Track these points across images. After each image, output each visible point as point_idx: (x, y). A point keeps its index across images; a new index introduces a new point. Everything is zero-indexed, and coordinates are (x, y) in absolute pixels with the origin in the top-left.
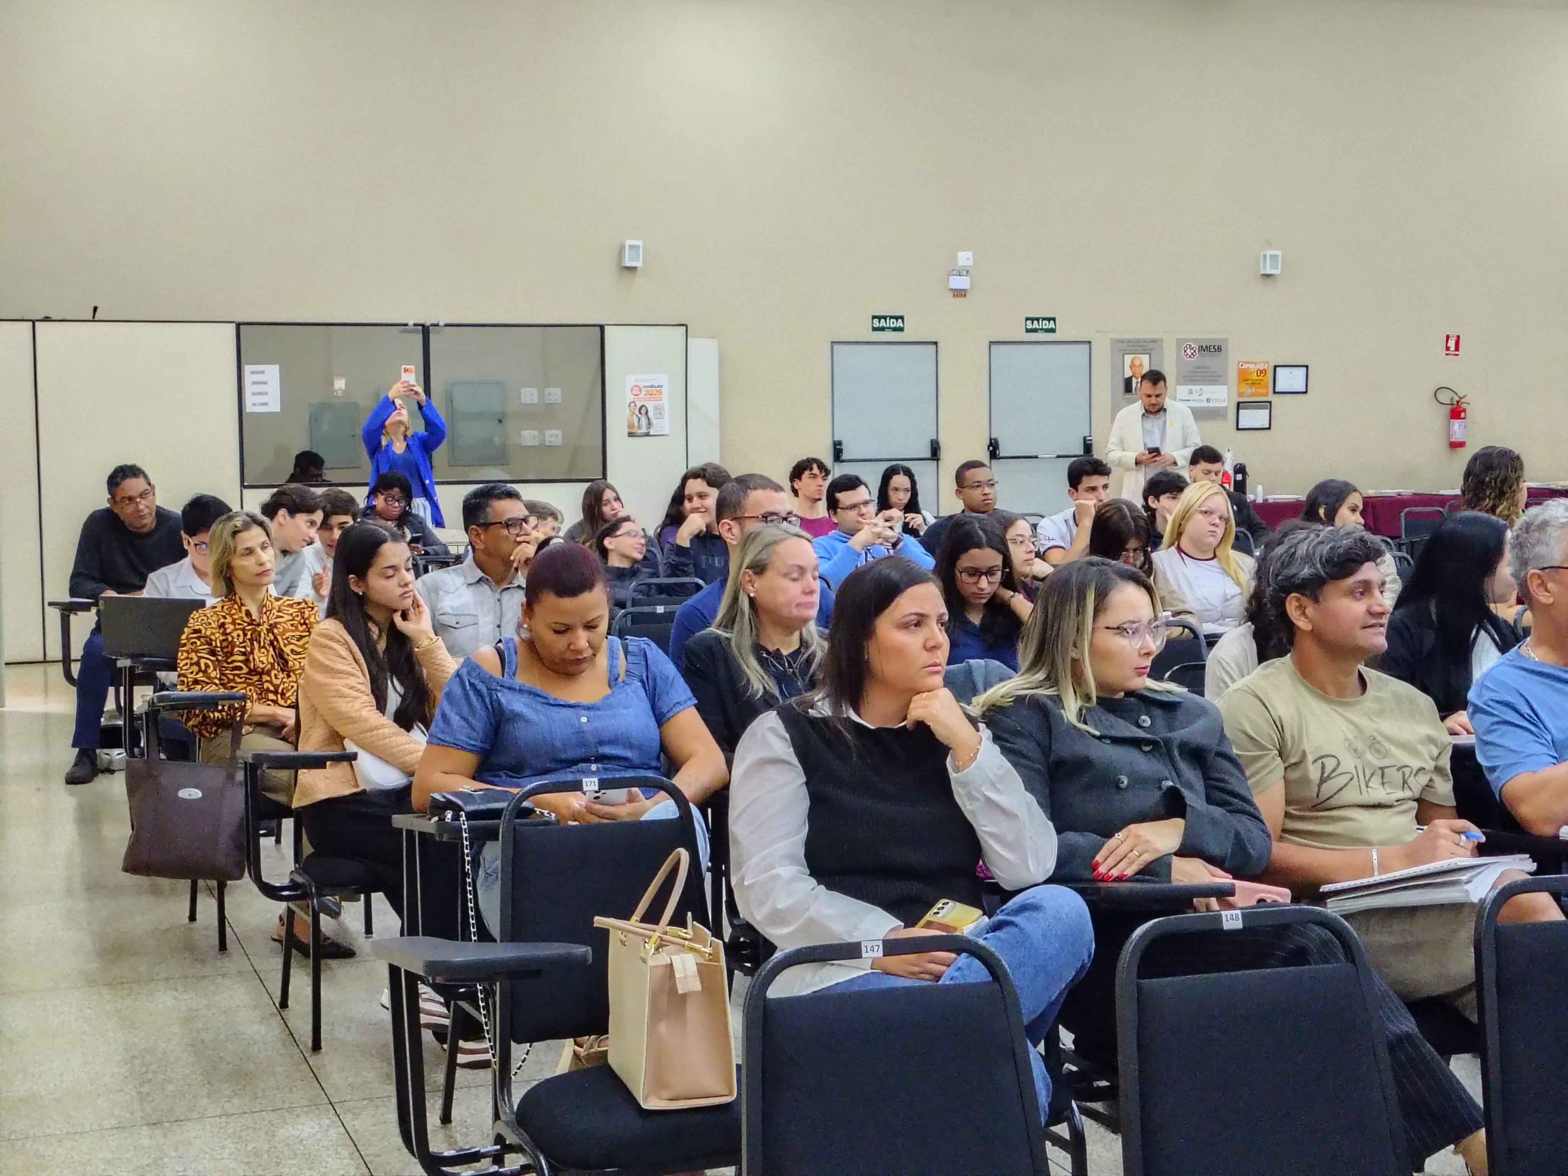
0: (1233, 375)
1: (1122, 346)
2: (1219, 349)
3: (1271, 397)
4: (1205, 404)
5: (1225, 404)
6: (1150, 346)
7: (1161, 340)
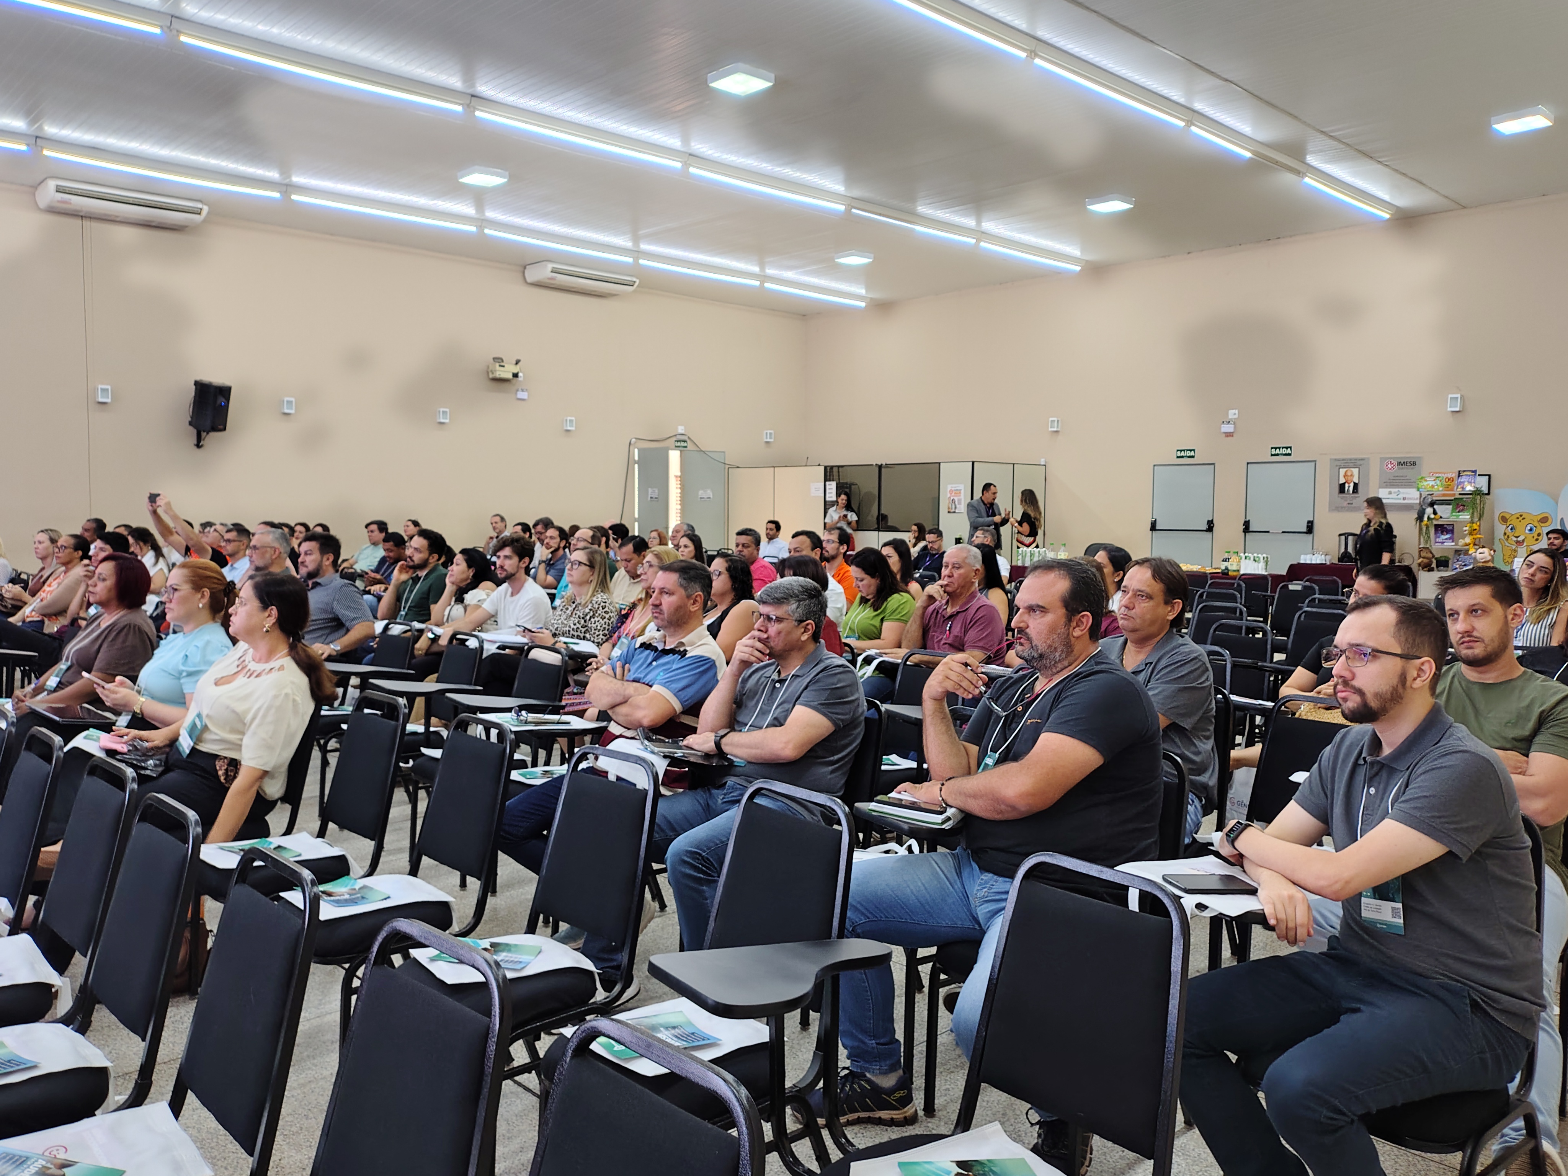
2: (1414, 464)
4: (1402, 501)
5: (1418, 501)
7: (1368, 459)
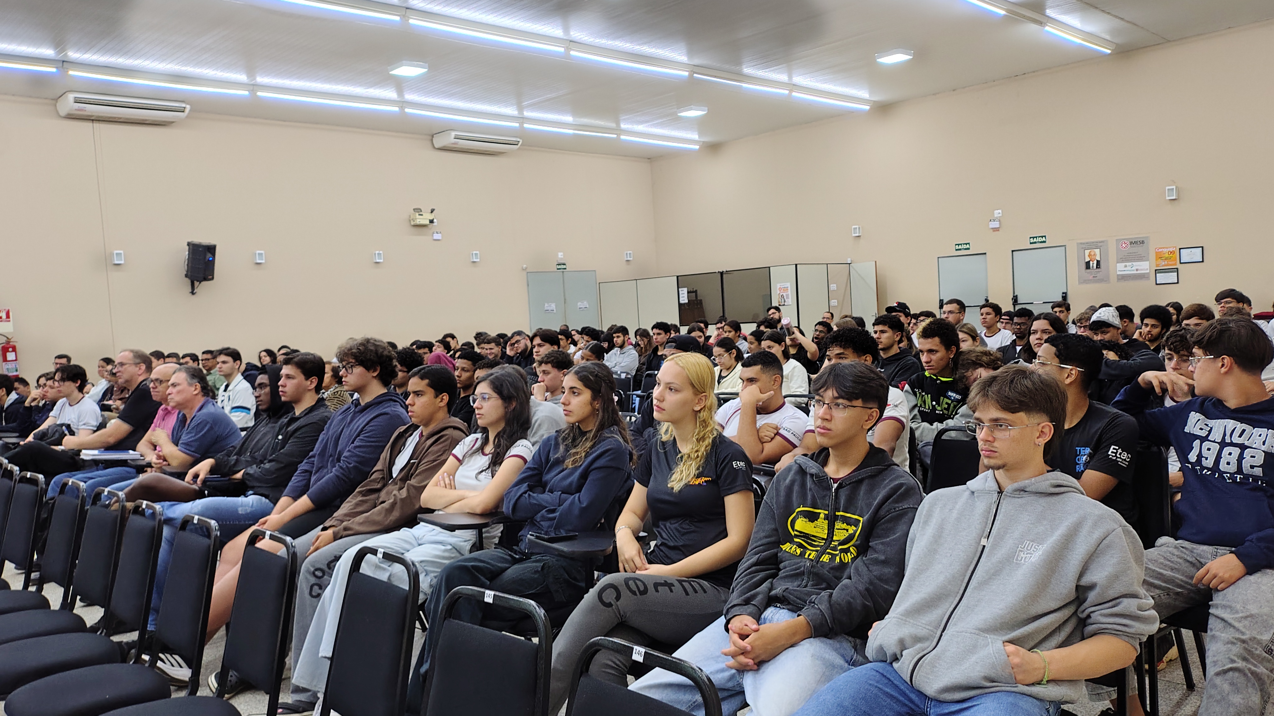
0: (1152, 256)
1: (1084, 246)
2: (1143, 242)
3: (1178, 266)
4: (1135, 272)
5: (1148, 271)
6: (1100, 244)
7: (1106, 241)
